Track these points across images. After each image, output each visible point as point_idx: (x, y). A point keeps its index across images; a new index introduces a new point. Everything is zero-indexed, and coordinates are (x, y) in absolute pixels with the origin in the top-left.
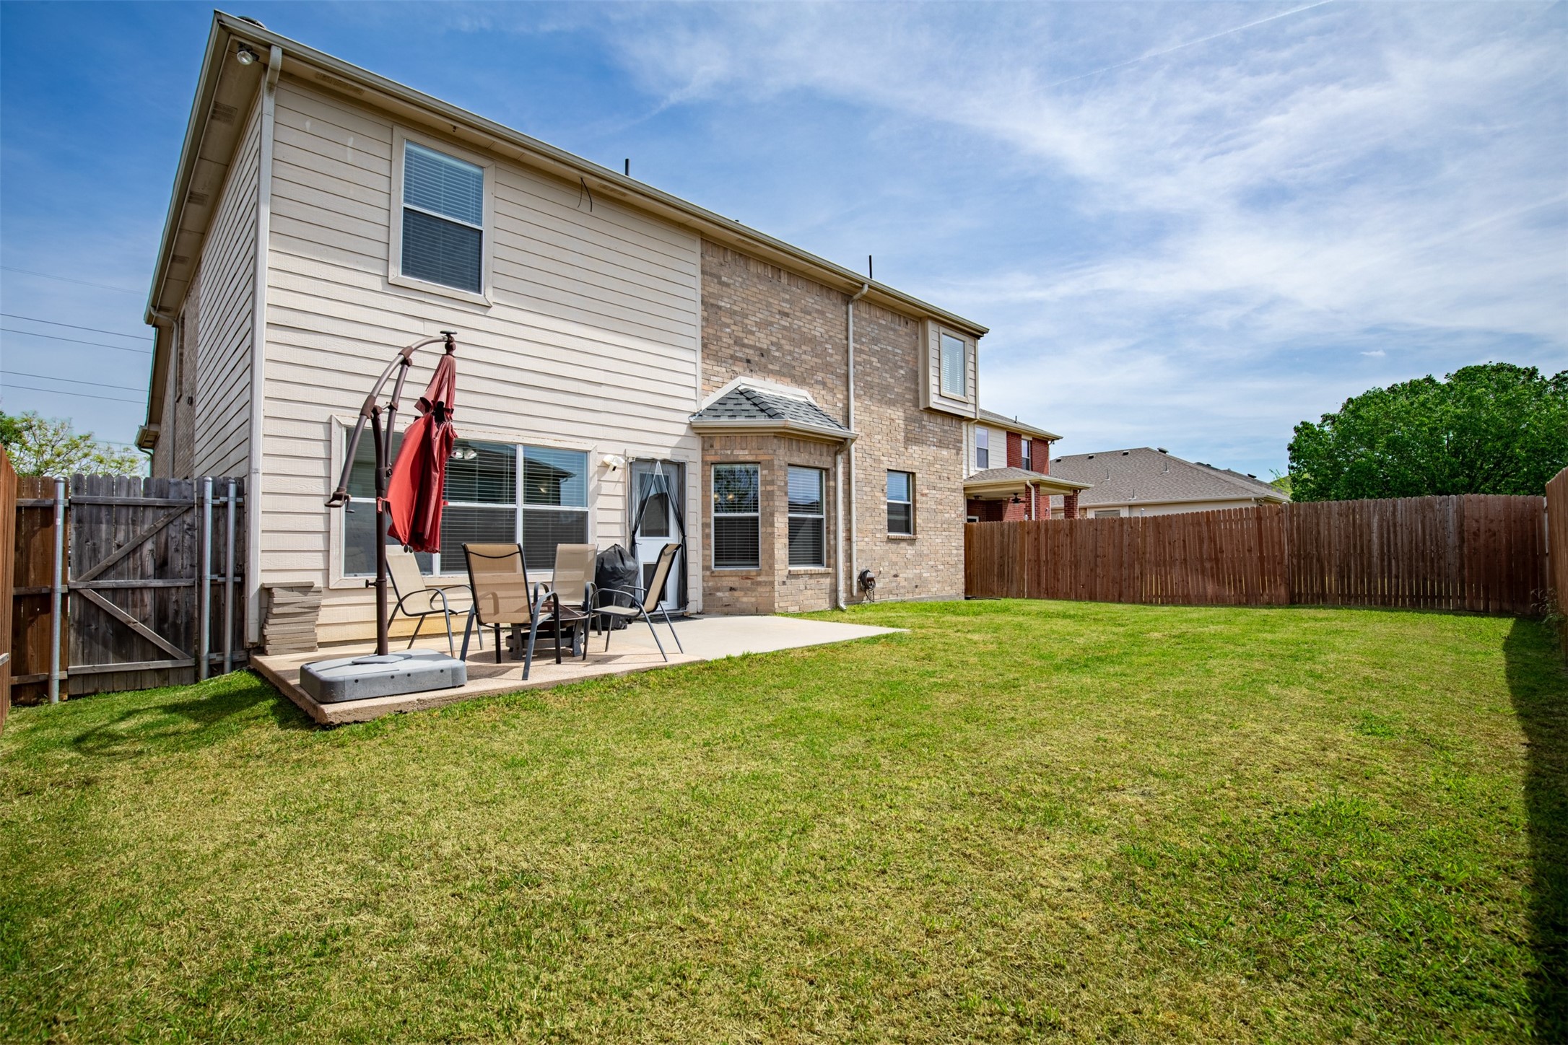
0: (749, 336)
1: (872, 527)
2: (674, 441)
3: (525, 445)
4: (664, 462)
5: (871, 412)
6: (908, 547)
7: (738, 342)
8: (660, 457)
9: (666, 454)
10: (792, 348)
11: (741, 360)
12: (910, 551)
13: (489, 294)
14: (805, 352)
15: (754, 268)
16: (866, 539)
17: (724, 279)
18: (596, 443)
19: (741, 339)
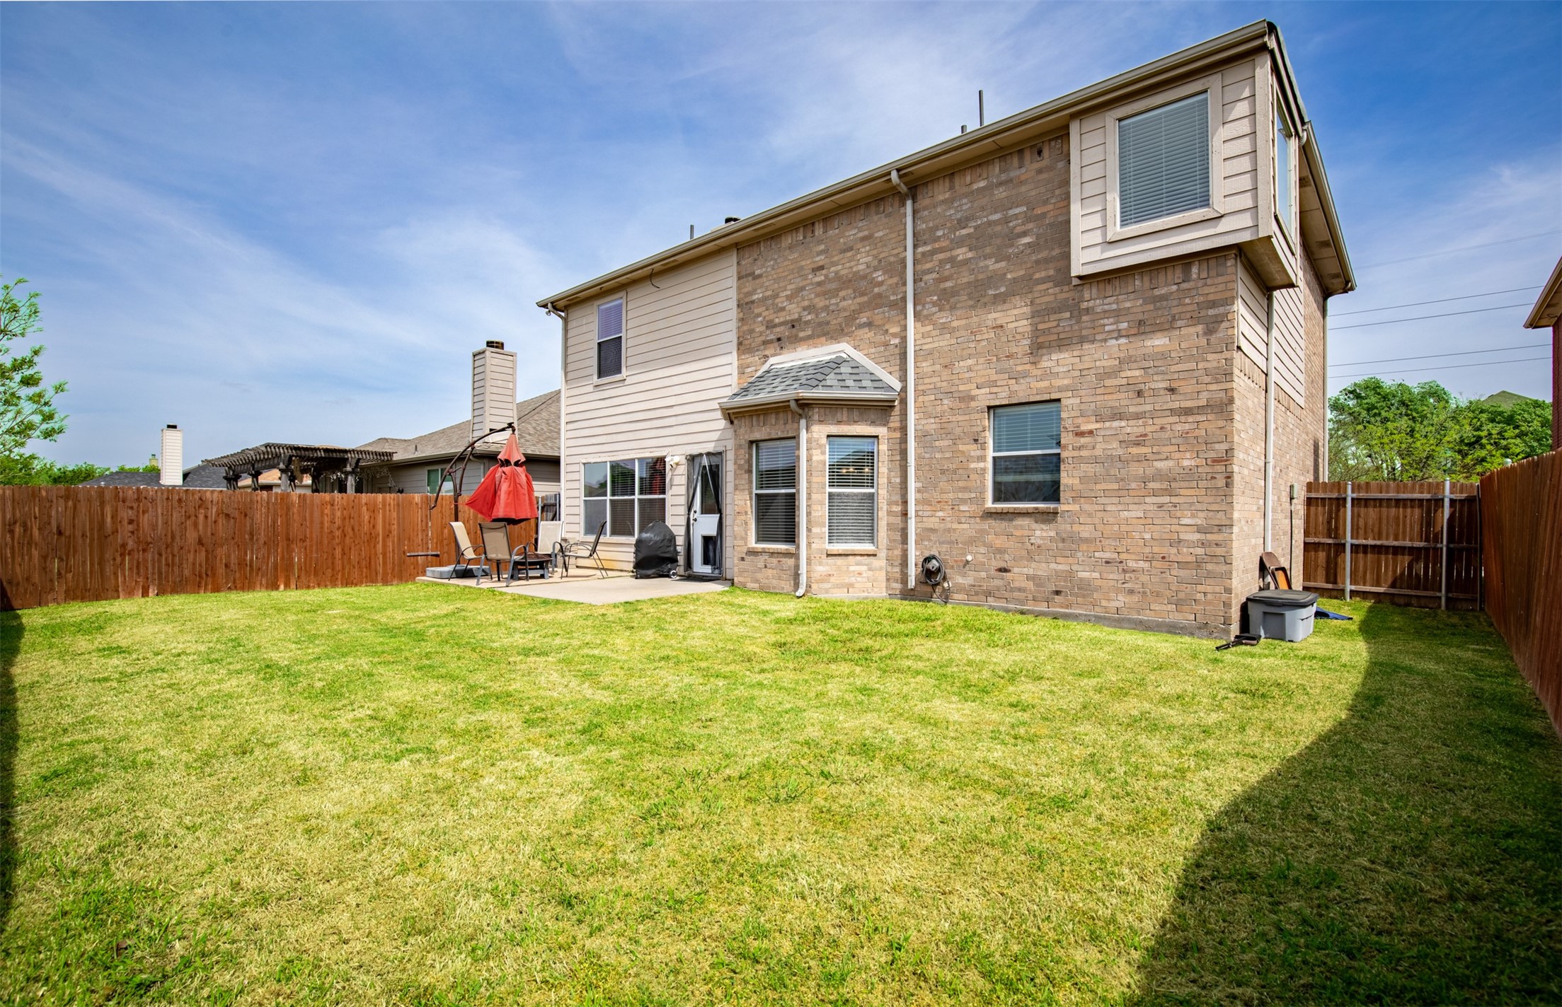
0: (779, 314)
1: (951, 496)
2: (716, 436)
3: (639, 459)
4: (708, 454)
5: (952, 331)
6: (1035, 526)
7: (770, 325)
8: (704, 451)
9: (710, 447)
10: (827, 302)
11: (770, 342)
12: (1042, 533)
13: (624, 372)
14: (844, 299)
15: (787, 241)
16: (940, 514)
17: (757, 272)
18: (670, 449)
19: (772, 321)
